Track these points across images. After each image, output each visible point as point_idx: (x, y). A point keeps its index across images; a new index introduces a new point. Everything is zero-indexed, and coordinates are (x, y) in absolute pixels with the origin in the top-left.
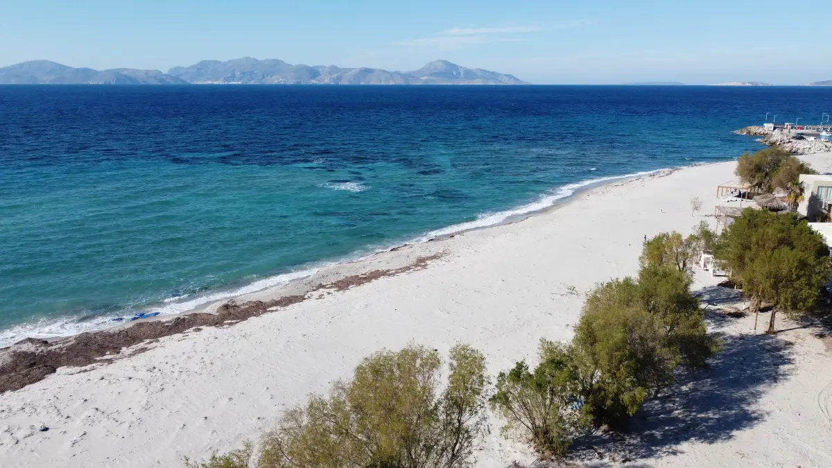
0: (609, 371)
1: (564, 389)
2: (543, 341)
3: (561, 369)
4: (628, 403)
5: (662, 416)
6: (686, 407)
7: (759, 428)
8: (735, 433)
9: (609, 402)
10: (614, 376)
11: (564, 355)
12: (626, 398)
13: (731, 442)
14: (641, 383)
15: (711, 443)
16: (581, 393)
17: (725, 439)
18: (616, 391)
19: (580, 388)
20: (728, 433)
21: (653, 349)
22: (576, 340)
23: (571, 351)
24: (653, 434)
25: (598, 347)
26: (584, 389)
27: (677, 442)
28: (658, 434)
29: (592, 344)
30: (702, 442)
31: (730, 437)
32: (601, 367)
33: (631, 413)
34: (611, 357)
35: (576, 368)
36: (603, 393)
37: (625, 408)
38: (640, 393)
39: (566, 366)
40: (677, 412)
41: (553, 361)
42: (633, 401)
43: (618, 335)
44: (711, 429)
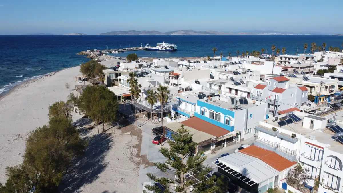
0: (44, 171)
1: (23, 187)
2: (7, 168)
3: (20, 178)
4: (55, 181)
5: (71, 180)
6: (79, 172)
7: (107, 170)
8: (99, 175)
9: (46, 185)
10: (46, 172)
11: (20, 171)
13: (98, 179)
14: (59, 171)
15: (91, 183)
16: (33, 185)
17: (96, 179)
18: (49, 178)
19: (32, 183)
20: (96, 176)
21: (61, 154)
22: (25, 162)
23: (23, 167)
24: (69, 189)
25: (36, 162)
26: (34, 183)
27: (79, 188)
29: (33, 162)
30: (88, 184)
31: (97, 178)
32: (40, 171)
33: (57, 185)
34: (43, 164)
35: (27, 175)
36: (43, 182)
37: (54, 184)
38: (59, 175)
39: (22, 176)
40: (76, 176)
41: (14, 176)
42: (58, 180)
43: (45, 154)
44: (91, 177)
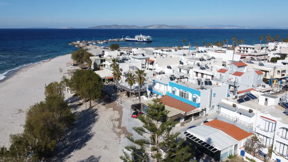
0: (41, 138)
1: (24, 151)
2: (11, 136)
3: (21, 144)
4: (50, 147)
5: (63, 146)
6: (70, 140)
7: (93, 139)
8: (86, 143)
9: (43, 150)
10: (43, 140)
11: (22, 138)
12: (49, 145)
13: (86, 146)
14: (54, 138)
15: (80, 149)
16: (32, 150)
17: (84, 146)
18: (45, 144)
19: (31, 148)
20: (85, 144)
21: (56, 125)
22: (25, 130)
23: (24, 135)
24: (61, 154)
25: (35, 131)
26: (32, 148)
27: (70, 153)
28: (63, 153)
29: (32, 131)
30: (78, 150)
31: (85, 145)
32: (38, 138)
33: (52, 150)
34: (41, 133)
35: (27, 141)
36: (40, 147)
37: (50, 149)
38: (53, 142)
39: (23, 142)
40: (67, 143)
41: (17, 142)
42: (52, 146)
43: (42, 124)
44: (79, 145)
